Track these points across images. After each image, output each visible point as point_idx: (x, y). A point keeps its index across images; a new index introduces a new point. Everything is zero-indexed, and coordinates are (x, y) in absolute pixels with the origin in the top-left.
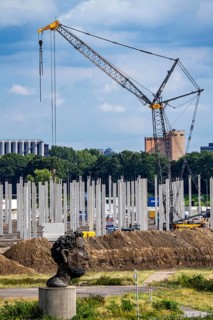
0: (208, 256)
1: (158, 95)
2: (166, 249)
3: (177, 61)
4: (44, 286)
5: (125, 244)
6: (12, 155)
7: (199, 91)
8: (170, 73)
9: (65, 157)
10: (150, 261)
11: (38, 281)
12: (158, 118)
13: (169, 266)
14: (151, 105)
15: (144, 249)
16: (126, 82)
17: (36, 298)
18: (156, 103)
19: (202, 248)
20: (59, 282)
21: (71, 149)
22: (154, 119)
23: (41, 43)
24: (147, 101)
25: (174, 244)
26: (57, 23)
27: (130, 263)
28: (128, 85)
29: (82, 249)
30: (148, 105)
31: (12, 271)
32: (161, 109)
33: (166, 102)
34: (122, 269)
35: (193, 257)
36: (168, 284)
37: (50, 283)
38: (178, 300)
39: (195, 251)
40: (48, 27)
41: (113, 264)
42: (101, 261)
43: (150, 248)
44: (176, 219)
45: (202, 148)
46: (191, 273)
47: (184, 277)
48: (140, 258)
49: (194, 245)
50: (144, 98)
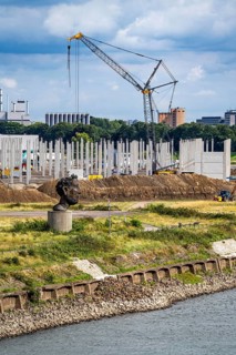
0: (174, 193)
1: (147, 84)
2: (147, 188)
3: (160, 61)
4: (51, 210)
5: (119, 184)
6: (64, 123)
7: (175, 82)
8: (156, 69)
9: (101, 125)
10: (136, 195)
11: (45, 207)
12: (147, 100)
13: (148, 198)
14: (143, 91)
15: (132, 188)
16: (126, 75)
17: (46, 218)
18: (146, 90)
19: (171, 187)
20: (61, 207)
22: (145, 101)
24: (140, 88)
25: (152, 185)
27: (122, 196)
28: (127, 77)
29: (77, 186)
30: (141, 91)
31: (42, 200)
32: (149, 94)
33: (153, 89)
34: (116, 200)
35: (165, 193)
36: (140, 210)
37: (55, 208)
38: (145, 221)
39: (166, 189)
40: (74, 37)
41: (111, 197)
42: (103, 195)
43: (136, 187)
44: (158, 168)
46: (156, 203)
48: (129, 193)
49: (165, 185)
50: (138, 86)
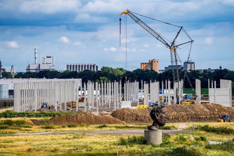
0: (201, 116)
1: (173, 43)
2: (183, 113)
3: (182, 27)
7: (192, 41)
8: (178, 33)
10: (176, 118)
12: (173, 53)
14: (170, 47)
15: (173, 113)
17: (143, 135)
18: (172, 47)
19: (199, 113)
20: (154, 128)
21: (111, 68)
22: (171, 54)
23: (120, 19)
25: (186, 111)
26: (128, 10)
28: (159, 38)
29: (164, 113)
30: (169, 47)
31: (115, 122)
32: (175, 49)
33: (177, 46)
35: (195, 117)
37: (150, 128)
39: (196, 114)
40: (124, 13)
43: (176, 113)
45: (165, 68)
47: (200, 126)
48: (172, 117)
49: (195, 111)
50: (167, 44)
